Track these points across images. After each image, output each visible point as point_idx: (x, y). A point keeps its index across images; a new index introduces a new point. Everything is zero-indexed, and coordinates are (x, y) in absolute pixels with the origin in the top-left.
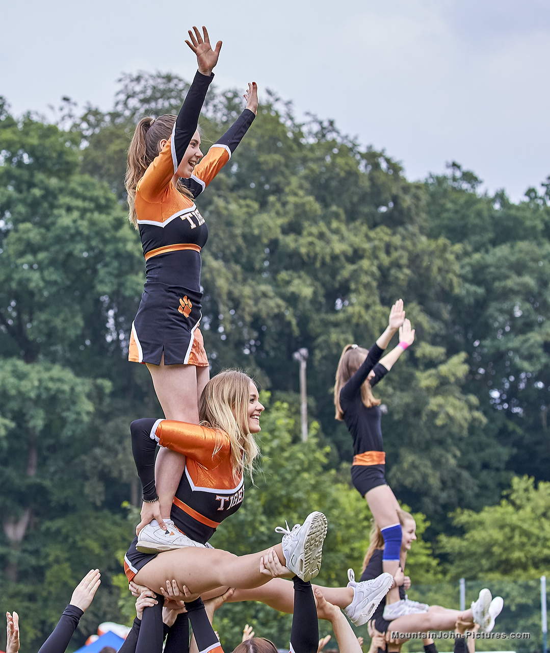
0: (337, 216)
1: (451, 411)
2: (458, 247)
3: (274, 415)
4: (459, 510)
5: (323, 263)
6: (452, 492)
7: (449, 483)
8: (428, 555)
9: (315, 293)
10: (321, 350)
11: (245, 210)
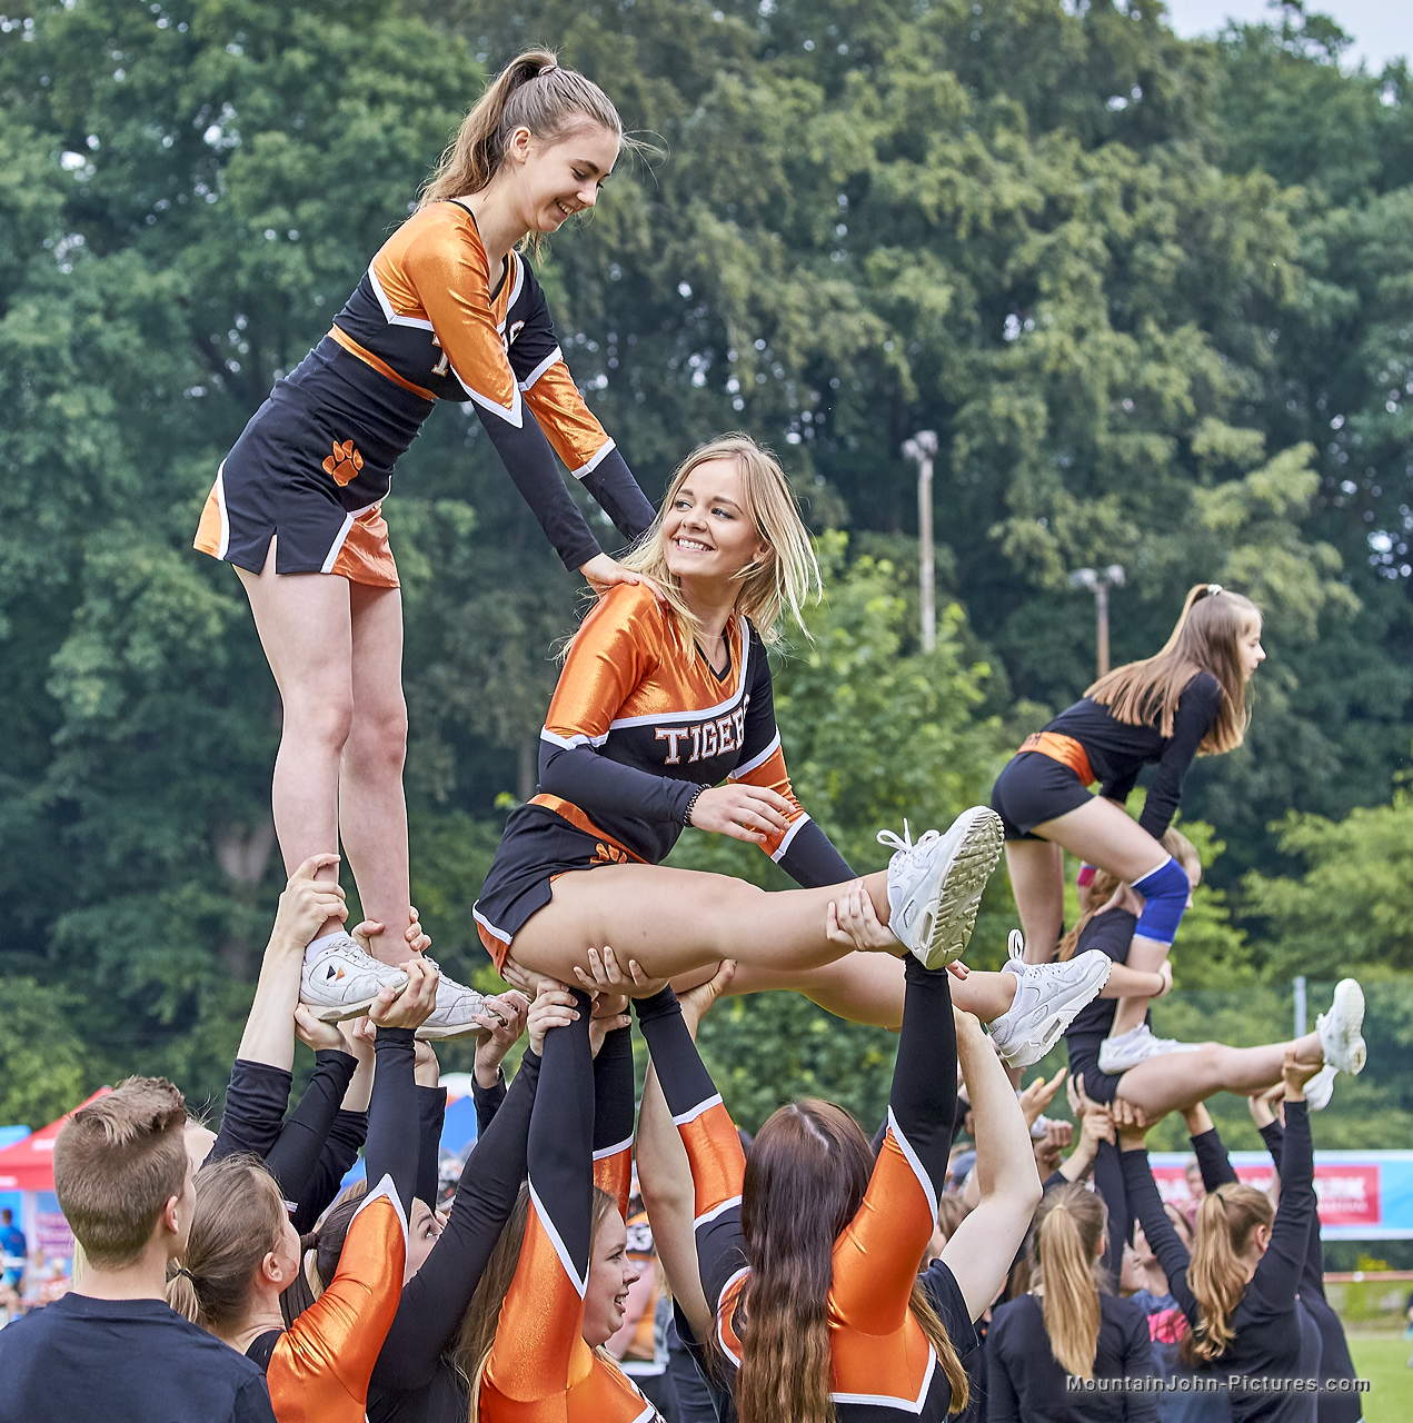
0: (1008, 118)
1: (1277, 581)
2: (1294, 195)
3: (857, 587)
4: (1292, 815)
5: (976, 231)
6: (1280, 772)
7: (1273, 752)
8: (1221, 922)
9: (956, 300)
10: (970, 435)
11: (790, 102)
